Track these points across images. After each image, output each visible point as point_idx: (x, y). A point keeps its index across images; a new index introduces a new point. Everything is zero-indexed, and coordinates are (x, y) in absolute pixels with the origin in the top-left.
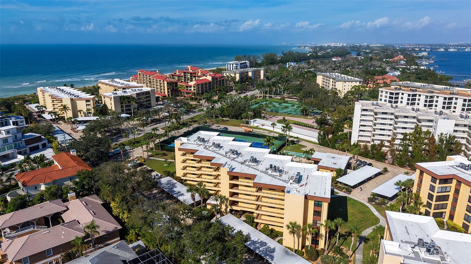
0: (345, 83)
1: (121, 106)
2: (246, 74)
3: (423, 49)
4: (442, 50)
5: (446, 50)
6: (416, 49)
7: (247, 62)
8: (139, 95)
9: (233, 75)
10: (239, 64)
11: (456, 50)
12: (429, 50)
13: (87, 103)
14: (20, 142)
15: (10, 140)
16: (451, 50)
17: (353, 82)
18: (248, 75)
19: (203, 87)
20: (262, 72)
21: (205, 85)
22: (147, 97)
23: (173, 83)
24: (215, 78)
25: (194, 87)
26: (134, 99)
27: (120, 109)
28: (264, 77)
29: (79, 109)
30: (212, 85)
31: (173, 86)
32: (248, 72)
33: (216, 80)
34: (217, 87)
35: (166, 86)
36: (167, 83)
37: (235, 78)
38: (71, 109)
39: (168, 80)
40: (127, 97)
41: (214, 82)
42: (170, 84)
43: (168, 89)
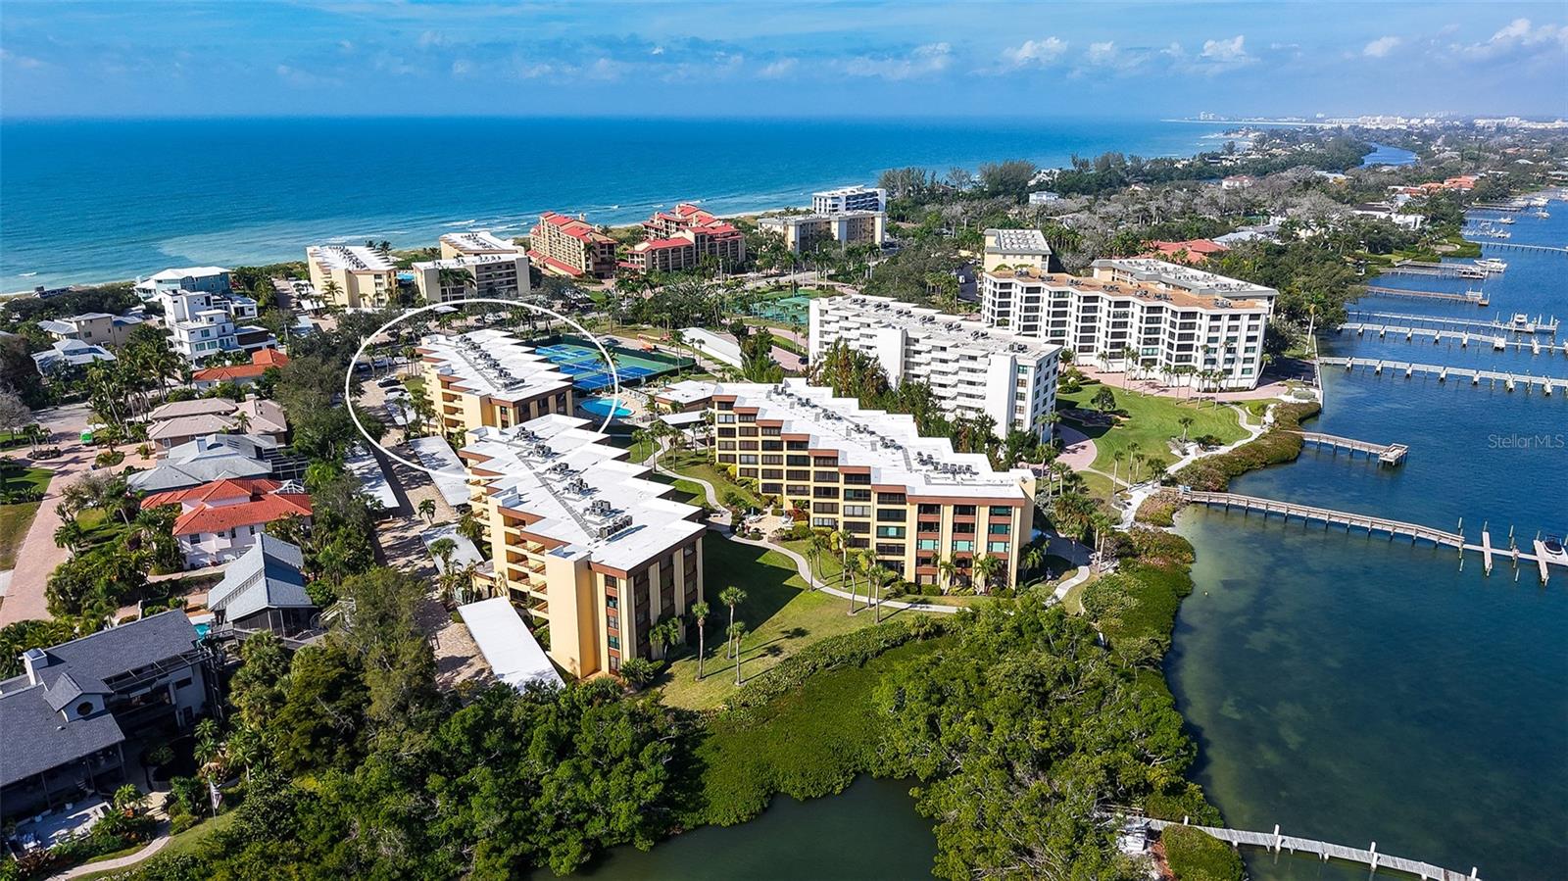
0: (1004, 258)
1: (442, 290)
7: (878, 191)
8: (489, 268)
10: (844, 199)
13: (378, 281)
14: (229, 338)
15: (213, 333)
17: (1025, 257)
18: (829, 229)
19: (667, 259)
20: (878, 222)
21: (673, 251)
22: (508, 275)
23: (602, 246)
24: (707, 237)
25: (642, 256)
26: (468, 276)
27: (440, 297)
28: (883, 237)
29: (361, 292)
30: (697, 252)
31: (602, 253)
32: (829, 223)
33: (709, 240)
34: (705, 258)
35: (583, 253)
36: (585, 245)
37: (782, 238)
38: (345, 290)
39: (590, 238)
40: (453, 272)
41: (703, 247)
42: (589, 248)
43: (587, 259)
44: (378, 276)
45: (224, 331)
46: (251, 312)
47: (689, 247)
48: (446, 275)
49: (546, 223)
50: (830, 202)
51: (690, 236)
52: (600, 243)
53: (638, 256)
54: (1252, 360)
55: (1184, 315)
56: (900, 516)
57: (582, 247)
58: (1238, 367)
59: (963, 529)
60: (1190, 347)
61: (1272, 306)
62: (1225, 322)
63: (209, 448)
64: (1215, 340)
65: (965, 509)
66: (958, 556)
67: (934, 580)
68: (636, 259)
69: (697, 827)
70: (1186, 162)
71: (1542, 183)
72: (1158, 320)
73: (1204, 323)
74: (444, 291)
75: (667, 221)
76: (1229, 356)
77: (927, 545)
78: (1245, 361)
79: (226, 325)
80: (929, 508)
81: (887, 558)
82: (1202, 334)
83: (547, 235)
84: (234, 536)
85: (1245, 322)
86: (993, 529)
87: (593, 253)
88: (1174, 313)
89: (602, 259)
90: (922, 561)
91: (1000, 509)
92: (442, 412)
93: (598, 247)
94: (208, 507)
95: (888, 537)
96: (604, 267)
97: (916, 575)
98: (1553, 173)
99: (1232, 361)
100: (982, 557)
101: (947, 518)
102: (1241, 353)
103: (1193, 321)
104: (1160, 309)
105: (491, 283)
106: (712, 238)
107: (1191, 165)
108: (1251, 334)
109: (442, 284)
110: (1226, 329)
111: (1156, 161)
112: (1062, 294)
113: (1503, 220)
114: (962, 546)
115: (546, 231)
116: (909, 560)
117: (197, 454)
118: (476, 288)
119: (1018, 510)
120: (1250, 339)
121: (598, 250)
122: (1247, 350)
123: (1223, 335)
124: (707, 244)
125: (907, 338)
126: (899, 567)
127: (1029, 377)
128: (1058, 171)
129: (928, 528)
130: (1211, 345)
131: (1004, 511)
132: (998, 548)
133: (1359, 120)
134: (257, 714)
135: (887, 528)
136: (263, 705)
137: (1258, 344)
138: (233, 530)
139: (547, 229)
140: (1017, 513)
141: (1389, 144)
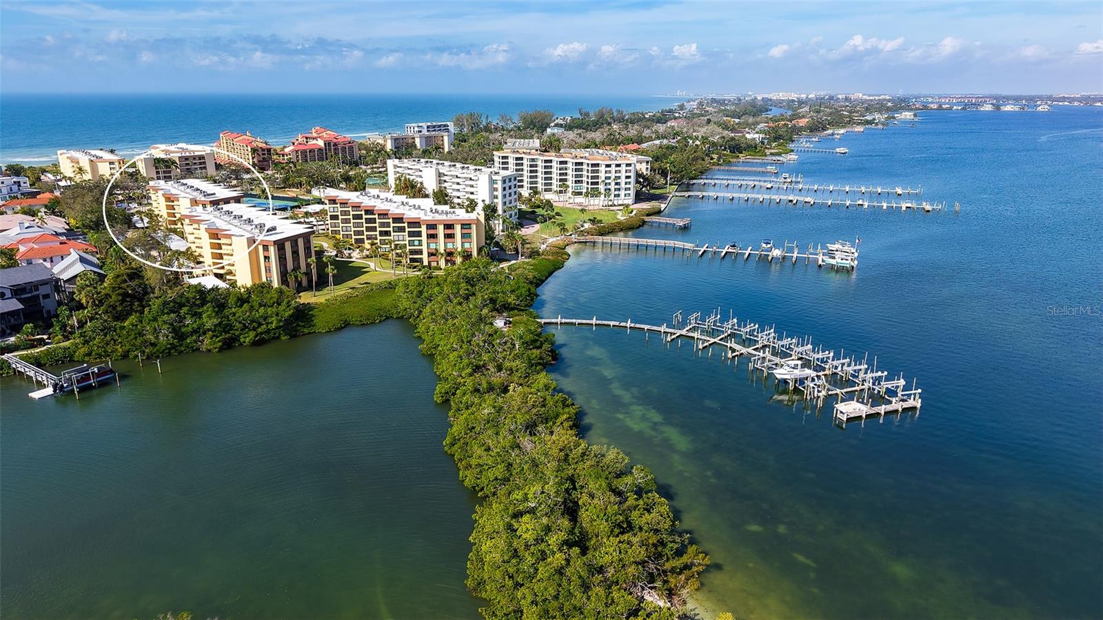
1: (156, 172)
2: (410, 141)
3: (947, 106)
4: (988, 108)
5: (997, 107)
6: (932, 106)
7: (448, 123)
8: (187, 158)
9: (381, 141)
10: (426, 128)
11: (1016, 108)
12: (960, 108)
13: (111, 166)
14: (15, 194)
15: (5, 191)
16: (1008, 108)
18: (414, 142)
19: (306, 156)
20: (446, 139)
21: (310, 151)
22: (200, 164)
23: (263, 150)
24: (332, 144)
25: (290, 154)
26: (174, 162)
27: (155, 176)
28: (449, 148)
29: (100, 174)
30: (326, 154)
31: (263, 154)
32: (414, 138)
33: (334, 146)
34: (332, 156)
35: (250, 154)
36: (252, 149)
37: (383, 147)
38: (89, 171)
39: (254, 145)
40: (163, 160)
41: (330, 150)
42: (254, 150)
43: (253, 158)
44: (111, 163)
45: (11, 190)
46: (25, 185)
47: (320, 149)
48: (159, 162)
49: (224, 138)
50: (416, 129)
51: (321, 143)
52: (261, 148)
53: (287, 155)
54: (629, 189)
55: (593, 165)
56: (419, 234)
57: (250, 149)
58: (622, 193)
59: (449, 236)
60: (597, 183)
61: (649, 167)
62: (613, 168)
63: (26, 228)
64: (609, 178)
65: (449, 226)
66: (447, 251)
67: (438, 264)
68: (286, 158)
69: (310, 333)
70: (651, 114)
71: (849, 124)
72: (581, 170)
73: (602, 169)
74: (158, 173)
75: (307, 138)
76: (617, 187)
77: (433, 246)
78: (626, 189)
79: (12, 187)
80: (431, 226)
81: (415, 256)
82: (602, 175)
83: (225, 145)
84: (52, 261)
85: (623, 168)
86: (463, 236)
87: (258, 154)
88: (588, 164)
89: (263, 158)
90: (430, 254)
91: (466, 225)
92: (166, 216)
93: (260, 150)
94: (35, 246)
95: (414, 246)
96: (265, 163)
97: (429, 262)
98: (856, 118)
99: (619, 190)
100: (459, 250)
101: (441, 230)
102: (623, 185)
103: (598, 168)
104: (581, 164)
105: (189, 169)
106: (335, 145)
107: (654, 116)
108: (628, 174)
109: (156, 168)
110: (614, 172)
111: (634, 114)
112: (533, 160)
113: (813, 139)
114: (450, 246)
115: (225, 143)
116: (425, 256)
117: (19, 231)
118: (179, 170)
119: (475, 226)
120: (628, 177)
121: (260, 153)
122: (626, 183)
123: (613, 175)
124: (332, 148)
125: (439, 173)
126: (421, 261)
127: (499, 186)
128: (569, 118)
129: (432, 237)
130: (607, 181)
131: (468, 227)
132: (467, 245)
133: (771, 95)
134: (90, 299)
135: (413, 241)
136: (93, 295)
137: (632, 180)
138: (51, 258)
139: (225, 141)
140: (474, 227)
141: (781, 107)
